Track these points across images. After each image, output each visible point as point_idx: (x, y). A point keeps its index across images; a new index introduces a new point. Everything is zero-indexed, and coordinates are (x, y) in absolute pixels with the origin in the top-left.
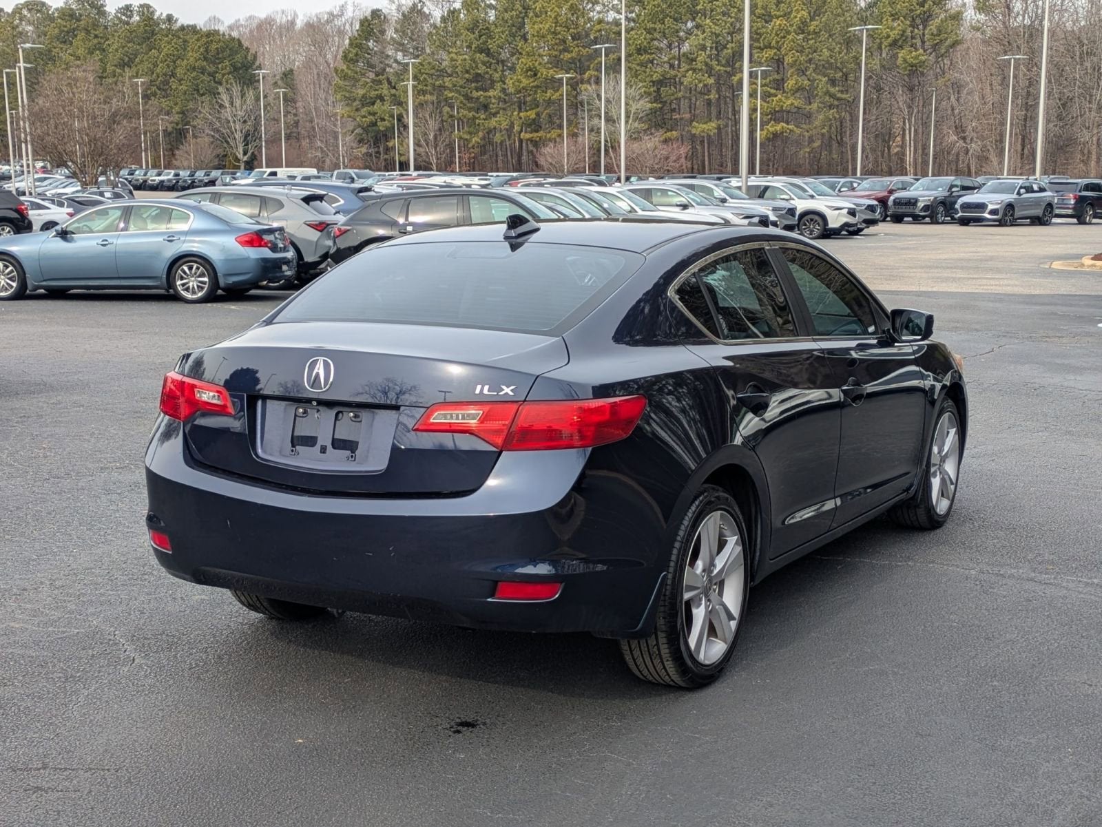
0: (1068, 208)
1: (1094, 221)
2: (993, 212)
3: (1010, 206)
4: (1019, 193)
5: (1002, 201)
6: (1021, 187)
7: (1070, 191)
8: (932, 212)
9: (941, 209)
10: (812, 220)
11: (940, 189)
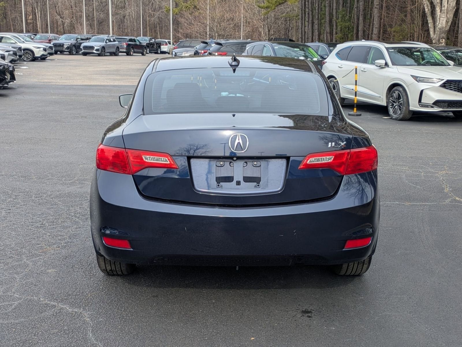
0: (124, 49)
1: (134, 54)
2: (97, 50)
3: (103, 48)
4: (106, 42)
5: (100, 45)
6: (107, 40)
7: (124, 42)
8: (71, 50)
9: (74, 48)
10: (27, 53)
11: (72, 40)
